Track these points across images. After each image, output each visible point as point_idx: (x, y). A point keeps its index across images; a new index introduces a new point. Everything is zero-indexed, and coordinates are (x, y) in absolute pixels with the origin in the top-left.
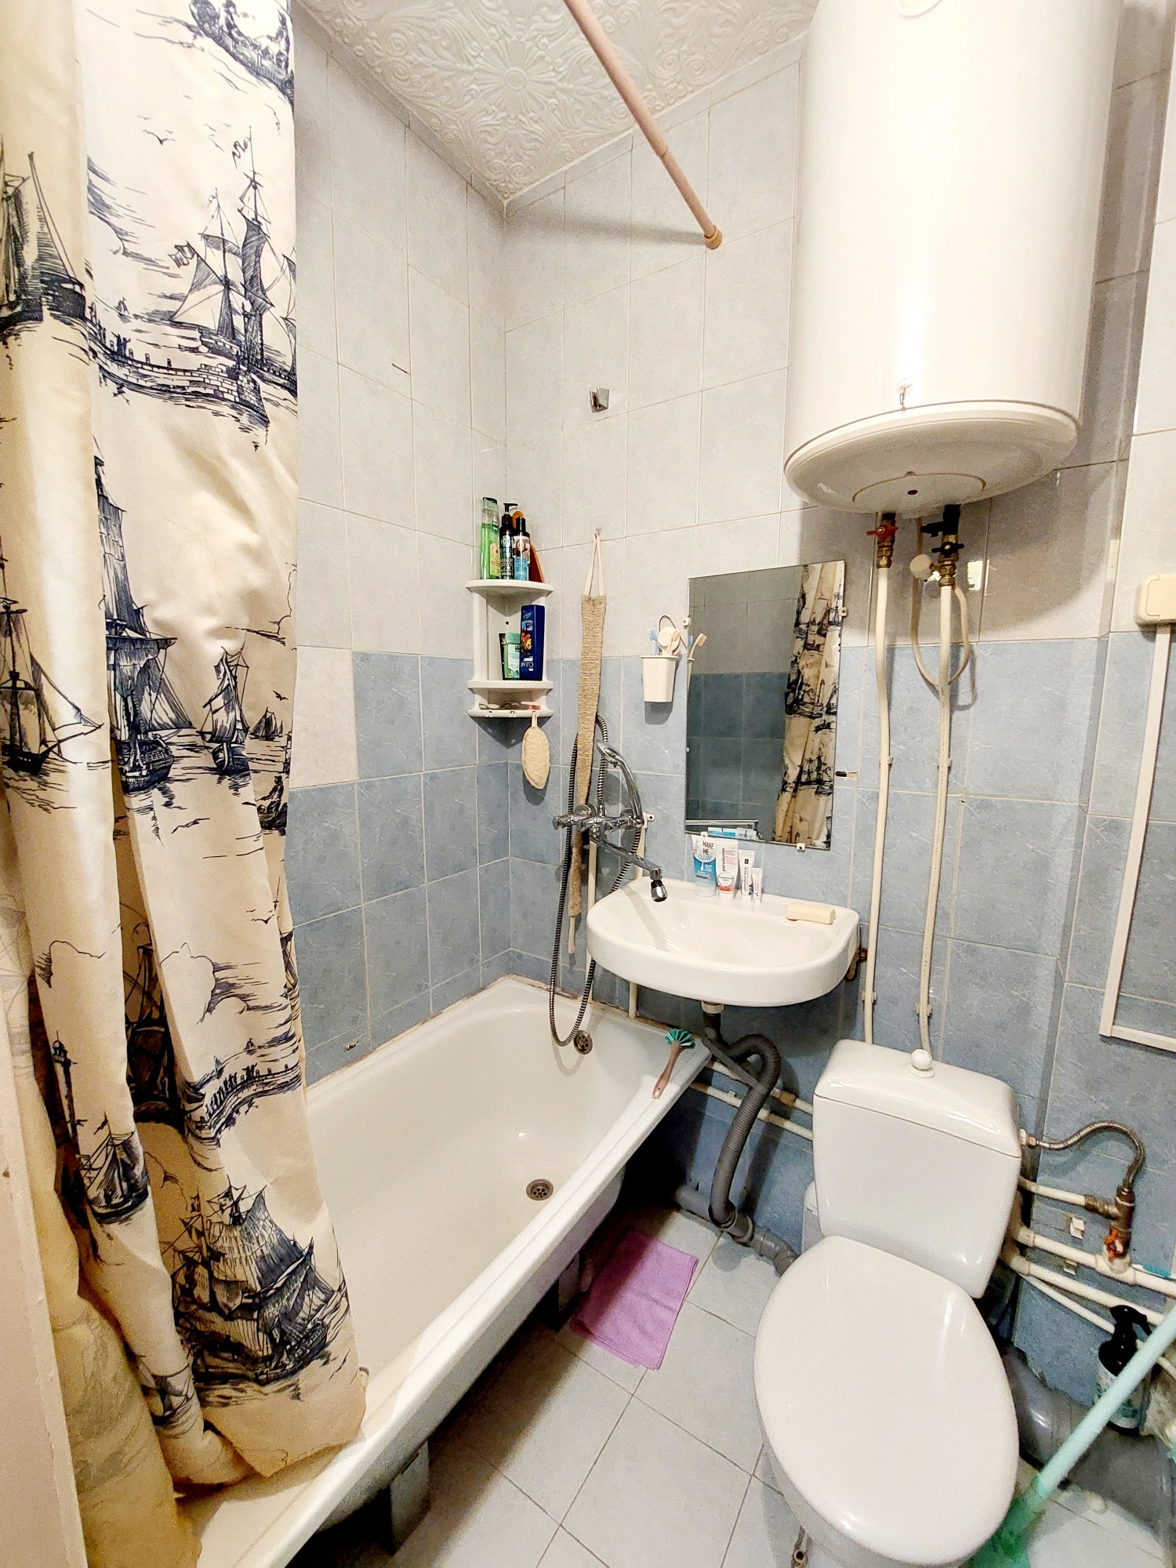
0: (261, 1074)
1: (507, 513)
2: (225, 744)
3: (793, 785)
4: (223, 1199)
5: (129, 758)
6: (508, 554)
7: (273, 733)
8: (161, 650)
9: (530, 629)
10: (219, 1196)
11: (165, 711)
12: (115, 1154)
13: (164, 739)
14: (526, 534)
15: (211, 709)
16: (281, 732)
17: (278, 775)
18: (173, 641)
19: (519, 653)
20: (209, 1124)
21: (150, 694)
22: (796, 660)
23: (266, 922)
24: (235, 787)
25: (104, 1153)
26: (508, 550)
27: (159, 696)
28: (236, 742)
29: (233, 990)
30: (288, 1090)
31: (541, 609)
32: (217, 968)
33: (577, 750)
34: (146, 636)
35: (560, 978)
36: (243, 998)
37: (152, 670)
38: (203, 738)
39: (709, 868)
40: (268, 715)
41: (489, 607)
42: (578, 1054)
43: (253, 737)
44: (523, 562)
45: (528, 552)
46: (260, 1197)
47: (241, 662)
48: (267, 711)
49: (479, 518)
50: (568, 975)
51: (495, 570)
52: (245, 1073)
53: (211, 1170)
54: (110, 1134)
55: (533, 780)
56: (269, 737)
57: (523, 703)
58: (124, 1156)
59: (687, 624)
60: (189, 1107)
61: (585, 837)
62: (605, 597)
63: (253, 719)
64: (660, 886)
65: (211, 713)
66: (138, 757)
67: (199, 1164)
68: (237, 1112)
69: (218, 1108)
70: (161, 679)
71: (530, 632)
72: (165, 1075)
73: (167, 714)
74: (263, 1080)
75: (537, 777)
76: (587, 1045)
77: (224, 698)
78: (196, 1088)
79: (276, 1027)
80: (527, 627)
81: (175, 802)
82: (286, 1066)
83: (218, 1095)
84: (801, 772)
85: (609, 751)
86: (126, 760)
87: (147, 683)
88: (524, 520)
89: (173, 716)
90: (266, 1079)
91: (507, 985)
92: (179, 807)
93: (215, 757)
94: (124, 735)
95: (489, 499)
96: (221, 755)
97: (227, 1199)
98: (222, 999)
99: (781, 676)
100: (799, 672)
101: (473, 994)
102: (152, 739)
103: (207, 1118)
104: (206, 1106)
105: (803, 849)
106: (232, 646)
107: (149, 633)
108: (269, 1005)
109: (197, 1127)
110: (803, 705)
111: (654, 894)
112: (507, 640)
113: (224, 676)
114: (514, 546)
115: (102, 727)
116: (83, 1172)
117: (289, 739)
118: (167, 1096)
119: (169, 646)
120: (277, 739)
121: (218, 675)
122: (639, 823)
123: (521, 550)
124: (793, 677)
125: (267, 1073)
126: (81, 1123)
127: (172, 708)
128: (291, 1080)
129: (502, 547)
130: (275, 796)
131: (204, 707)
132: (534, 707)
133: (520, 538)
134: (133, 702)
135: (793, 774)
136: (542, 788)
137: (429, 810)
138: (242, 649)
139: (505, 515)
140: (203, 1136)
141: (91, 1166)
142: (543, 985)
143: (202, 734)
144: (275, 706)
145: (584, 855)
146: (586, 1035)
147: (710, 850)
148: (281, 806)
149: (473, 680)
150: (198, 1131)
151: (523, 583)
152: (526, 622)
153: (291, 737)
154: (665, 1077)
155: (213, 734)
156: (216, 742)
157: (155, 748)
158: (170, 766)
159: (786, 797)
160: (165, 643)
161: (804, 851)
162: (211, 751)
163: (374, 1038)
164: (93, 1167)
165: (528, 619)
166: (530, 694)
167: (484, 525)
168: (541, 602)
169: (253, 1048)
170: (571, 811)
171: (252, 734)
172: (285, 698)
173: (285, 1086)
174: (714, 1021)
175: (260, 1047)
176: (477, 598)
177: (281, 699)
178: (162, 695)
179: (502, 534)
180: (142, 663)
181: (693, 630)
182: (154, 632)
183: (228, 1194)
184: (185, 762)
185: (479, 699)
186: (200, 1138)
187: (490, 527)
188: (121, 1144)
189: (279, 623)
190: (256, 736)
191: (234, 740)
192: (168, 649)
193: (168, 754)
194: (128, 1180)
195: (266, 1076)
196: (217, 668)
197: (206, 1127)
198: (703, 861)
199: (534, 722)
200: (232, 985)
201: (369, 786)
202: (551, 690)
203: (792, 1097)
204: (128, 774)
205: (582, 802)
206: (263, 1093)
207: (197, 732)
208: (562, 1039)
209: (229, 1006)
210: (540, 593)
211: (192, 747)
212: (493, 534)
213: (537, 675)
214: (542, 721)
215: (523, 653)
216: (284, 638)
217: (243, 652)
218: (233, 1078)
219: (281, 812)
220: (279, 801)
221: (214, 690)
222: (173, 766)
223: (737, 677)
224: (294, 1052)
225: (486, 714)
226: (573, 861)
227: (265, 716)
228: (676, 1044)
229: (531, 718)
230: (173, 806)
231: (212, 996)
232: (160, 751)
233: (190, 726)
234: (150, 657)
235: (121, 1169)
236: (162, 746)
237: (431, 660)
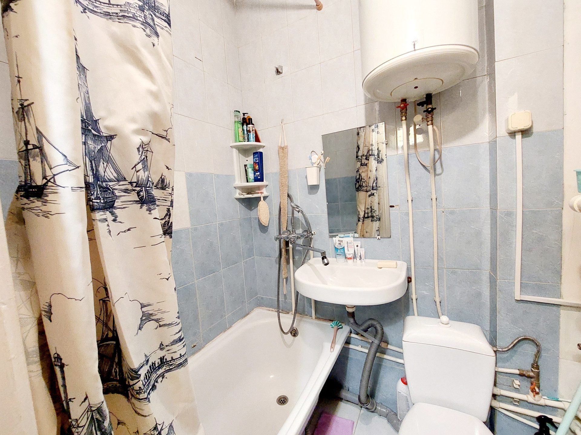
0: (168, 360)
1: (244, 117)
2: (143, 188)
3: (362, 219)
4: (153, 431)
5: (94, 192)
6: (246, 133)
7: (165, 186)
8: (109, 141)
9: (257, 161)
10: (150, 430)
11: (111, 172)
12: (92, 416)
13: (111, 187)
14: (253, 124)
15: (136, 170)
16: (169, 186)
17: (168, 207)
18: (115, 136)
19: (253, 172)
20: (144, 391)
21: (103, 164)
22: (358, 170)
23: (167, 279)
24: (149, 210)
25: (86, 416)
26: (245, 131)
27: (108, 165)
28: (149, 187)
29: (151, 317)
30: (182, 367)
31: (261, 154)
32: (143, 306)
33: (280, 209)
34: (100, 134)
35: (281, 305)
36: (157, 321)
37: (104, 151)
38: (132, 185)
39: (342, 251)
40: (163, 177)
41: (240, 154)
42: (292, 337)
43: (156, 188)
44: (252, 135)
45: (254, 131)
46: (171, 426)
47: (149, 150)
48: (162, 175)
49: (233, 119)
50: (284, 304)
51: (241, 139)
52: (159, 360)
53: (146, 416)
54: (89, 404)
55: (263, 223)
56: (163, 188)
57: (256, 191)
58: (98, 416)
59: (322, 153)
60: (132, 383)
61: (287, 244)
62: (287, 146)
63: (155, 179)
64: (326, 258)
65: (136, 172)
66: (99, 193)
67: (139, 414)
68: (157, 382)
69: (148, 381)
70: (109, 156)
71: (257, 163)
72: (116, 367)
73: (112, 174)
74: (169, 363)
75: (265, 221)
76: (296, 333)
77: (142, 164)
78: (136, 372)
79: (175, 334)
80: (256, 161)
81: (118, 219)
82: (181, 355)
83: (147, 374)
84: (365, 213)
85: (295, 206)
86: (92, 193)
87: (102, 157)
88: (251, 119)
89: (116, 175)
90: (171, 362)
91: (258, 312)
92: (120, 222)
93: (138, 195)
94: (91, 180)
95: (237, 111)
96: (141, 193)
97: (155, 431)
98: (146, 323)
99: (352, 177)
100: (360, 175)
101: (245, 316)
102: (105, 186)
103: (142, 387)
104: (142, 381)
105: (380, 238)
106: (145, 139)
107: (102, 132)
108: (171, 323)
109: (137, 393)
110: (363, 187)
111: (323, 262)
112: (248, 166)
113: (142, 154)
114: (248, 129)
115: (79, 168)
116: (74, 430)
117: (173, 190)
118: (118, 379)
119: (112, 139)
120: (167, 189)
121: (139, 153)
122: (311, 235)
123: (251, 130)
124: (358, 177)
125: (171, 359)
126: (72, 400)
127: (115, 171)
128: (183, 362)
129: (243, 130)
130: (167, 218)
131: (132, 169)
132: (262, 193)
133: (250, 126)
134: (95, 164)
135: (362, 214)
136: (267, 225)
137: (221, 238)
138: (150, 142)
139: (243, 117)
140: (141, 398)
141: (78, 425)
142: (273, 310)
143: (131, 183)
144: (166, 173)
145: (287, 251)
146: (295, 329)
147: (342, 243)
148: (170, 223)
149: (235, 183)
150: (138, 395)
151: (253, 143)
152: (255, 159)
153: (173, 189)
154: (334, 342)
155: (137, 183)
156: (139, 187)
157: (106, 191)
158: (115, 201)
159: (360, 223)
160: (110, 138)
161: (380, 239)
162: (136, 192)
163: (204, 341)
164: (80, 425)
165: (257, 157)
166: (259, 188)
167: (235, 122)
168: (261, 150)
169: (163, 346)
170: (280, 234)
171: (155, 186)
172: (170, 169)
173: (180, 365)
174: (352, 315)
175: (167, 346)
176: (234, 150)
177: (169, 170)
178: (110, 164)
179: (243, 125)
180: (99, 147)
181: (325, 155)
182: (105, 133)
183: (155, 428)
184: (123, 199)
185: (238, 191)
186: (139, 399)
187: (238, 122)
188: (96, 410)
189: (167, 131)
190: (157, 187)
191: (148, 186)
192: (112, 141)
193: (113, 194)
194: (100, 430)
195: (170, 361)
196: (138, 149)
197: (142, 393)
198: (339, 248)
199: (262, 199)
200: (151, 314)
201: (196, 229)
202: (268, 185)
203: (387, 344)
204: (94, 201)
205: (285, 229)
206: (170, 370)
207: (129, 183)
208: (285, 331)
209: (151, 325)
210: (260, 147)
211: (126, 191)
212: (239, 124)
213: (262, 180)
214: (265, 198)
215: (255, 171)
216: (169, 139)
217: (150, 144)
218: (154, 364)
219: (170, 227)
220: (169, 221)
221: (137, 160)
222: (116, 201)
223: (335, 179)
224: (184, 346)
225: (242, 197)
226: (283, 254)
227: (161, 177)
228: (336, 327)
229: (260, 197)
230: (117, 221)
231: (141, 321)
232: (109, 193)
233: (125, 179)
234: (103, 145)
235: (96, 424)
236: (110, 190)
237: (218, 176)
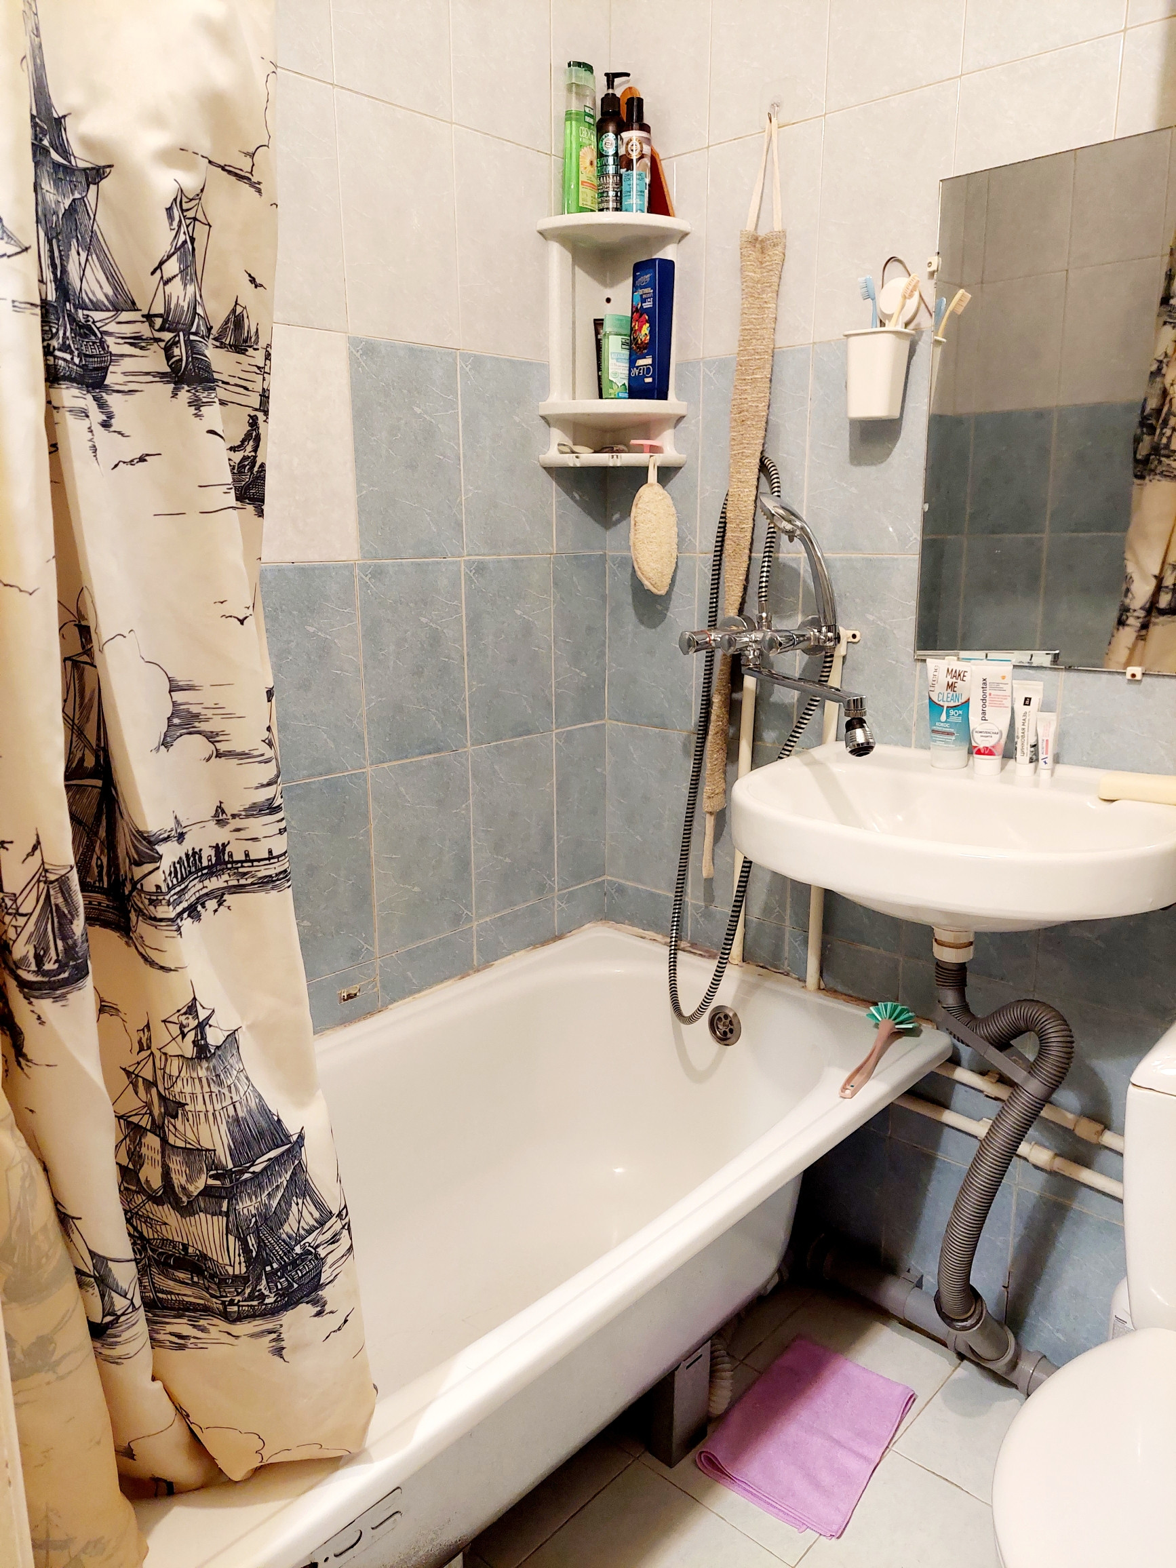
0: (235, 859)
1: (611, 91)
2: (181, 334)
4: (184, 1017)
5: (58, 330)
6: (611, 169)
7: (245, 341)
8: (91, 186)
9: (648, 305)
10: (179, 1011)
11: (99, 282)
12: (48, 896)
13: (98, 324)
14: (645, 128)
15: (162, 277)
16: (257, 342)
17: (253, 413)
18: (108, 170)
19: (627, 352)
20: (167, 897)
21: (79, 254)
22: (1159, 369)
23: (242, 622)
24: (196, 404)
25: (34, 894)
26: (611, 160)
27: (90, 258)
28: (195, 334)
29: (196, 724)
30: (272, 889)
31: (667, 267)
32: (174, 687)
33: (725, 523)
34: (70, 162)
35: (688, 925)
36: (211, 737)
37: (81, 216)
38: (152, 325)
40: (239, 310)
41: (577, 268)
42: (716, 1049)
43: (218, 344)
44: (637, 181)
45: (647, 161)
46: (232, 1037)
47: (200, 216)
48: (236, 303)
49: (558, 101)
50: (701, 920)
51: (588, 196)
52: (213, 853)
53: (169, 970)
54: (43, 863)
55: (648, 579)
56: (240, 347)
57: (633, 442)
58: (60, 900)
59: (934, 267)
60: (138, 872)
61: (736, 668)
62: (783, 234)
63: (217, 313)
64: (862, 727)
65: (161, 283)
66: (68, 334)
67: (152, 963)
68: (203, 906)
69: (179, 884)
70: (92, 232)
71: (647, 311)
73: (101, 287)
74: (237, 868)
75: (655, 574)
76: (731, 1031)
77: (180, 261)
78: (151, 841)
79: (257, 788)
80: (644, 301)
81: (116, 424)
82: (270, 852)
83: (178, 866)
85: (781, 512)
86: (54, 330)
87: (74, 233)
88: (640, 101)
89: (110, 292)
90: (242, 867)
91: (598, 938)
92: (119, 433)
93: (169, 357)
94: (52, 296)
95: (579, 64)
96: (176, 351)
97: (190, 1017)
98: (181, 735)
99: (1128, 408)
100: (1165, 393)
101: (544, 943)
102: (83, 320)
103: (164, 889)
104: (164, 872)
106: (190, 182)
107: (75, 157)
108: (247, 752)
109: (151, 902)
110: (1168, 457)
112: (608, 327)
113: (179, 227)
114: (622, 152)
115: (29, 251)
116: (7, 919)
117: (268, 357)
119: (102, 179)
120: (250, 351)
121: (171, 224)
122: (830, 640)
123: (634, 156)
124: (1153, 404)
125: (244, 858)
127: (107, 278)
128: (277, 875)
129: (601, 155)
130: (249, 448)
131: (153, 273)
132: (654, 450)
133: (633, 135)
134: (60, 251)
135: (1141, 591)
136: (663, 592)
137: (475, 623)
138: (202, 191)
139: (607, 95)
140: (159, 916)
141: (17, 909)
142: (659, 937)
143: (149, 318)
144: (248, 297)
145: (733, 709)
146: (731, 1014)
147: (959, 684)
148: (257, 465)
149: (549, 401)
150: (152, 908)
151: (637, 216)
152: (640, 292)
153: (270, 354)
155: (165, 317)
156: (169, 330)
157: (86, 336)
158: (107, 368)
160: (96, 175)
162: (162, 344)
163: (384, 987)
164: (21, 911)
165: (645, 287)
166: (646, 427)
167: (569, 116)
168: (669, 253)
169: (224, 816)
170: (714, 622)
171: (215, 339)
172: (261, 286)
173: (267, 882)
174: (957, 976)
175: (234, 816)
176: (557, 254)
177: (256, 287)
178: (94, 256)
179: (601, 130)
180: (67, 202)
181: (947, 281)
182: (82, 158)
183: (191, 1009)
184: (127, 365)
185: (557, 436)
186: (155, 919)
187: (580, 117)
188: (57, 880)
189: (252, 155)
190: (222, 343)
191: (193, 330)
192: (100, 184)
193: (104, 349)
194: (64, 939)
195: (242, 862)
196: (169, 210)
197: (164, 902)
198: (946, 705)
199: (652, 475)
200: (196, 716)
201: (378, 573)
202: (683, 417)
203: (1099, 1127)
204: (57, 353)
205: (732, 612)
206: (238, 889)
207: (143, 316)
208: (687, 1012)
209: (192, 746)
210: (665, 237)
211: (135, 341)
212: (584, 129)
213: (659, 391)
214: (666, 473)
215: (635, 349)
216: (259, 183)
217: (204, 196)
218: (196, 855)
219: (258, 478)
220: (255, 457)
221: (165, 247)
222: (111, 369)
223: (1040, 415)
224: (281, 832)
225: (570, 461)
226: (713, 717)
227: (234, 311)
228: (887, 1026)
229: (647, 468)
230: (112, 429)
231: (169, 726)
232: (94, 343)
233: (133, 307)
234: (77, 196)
235: (56, 920)
236: (95, 335)
237: (477, 362)
